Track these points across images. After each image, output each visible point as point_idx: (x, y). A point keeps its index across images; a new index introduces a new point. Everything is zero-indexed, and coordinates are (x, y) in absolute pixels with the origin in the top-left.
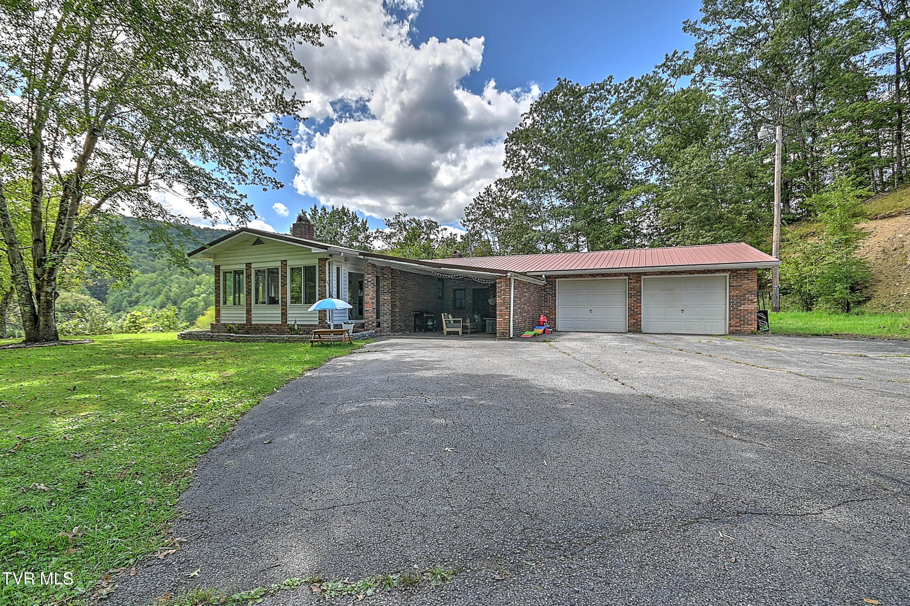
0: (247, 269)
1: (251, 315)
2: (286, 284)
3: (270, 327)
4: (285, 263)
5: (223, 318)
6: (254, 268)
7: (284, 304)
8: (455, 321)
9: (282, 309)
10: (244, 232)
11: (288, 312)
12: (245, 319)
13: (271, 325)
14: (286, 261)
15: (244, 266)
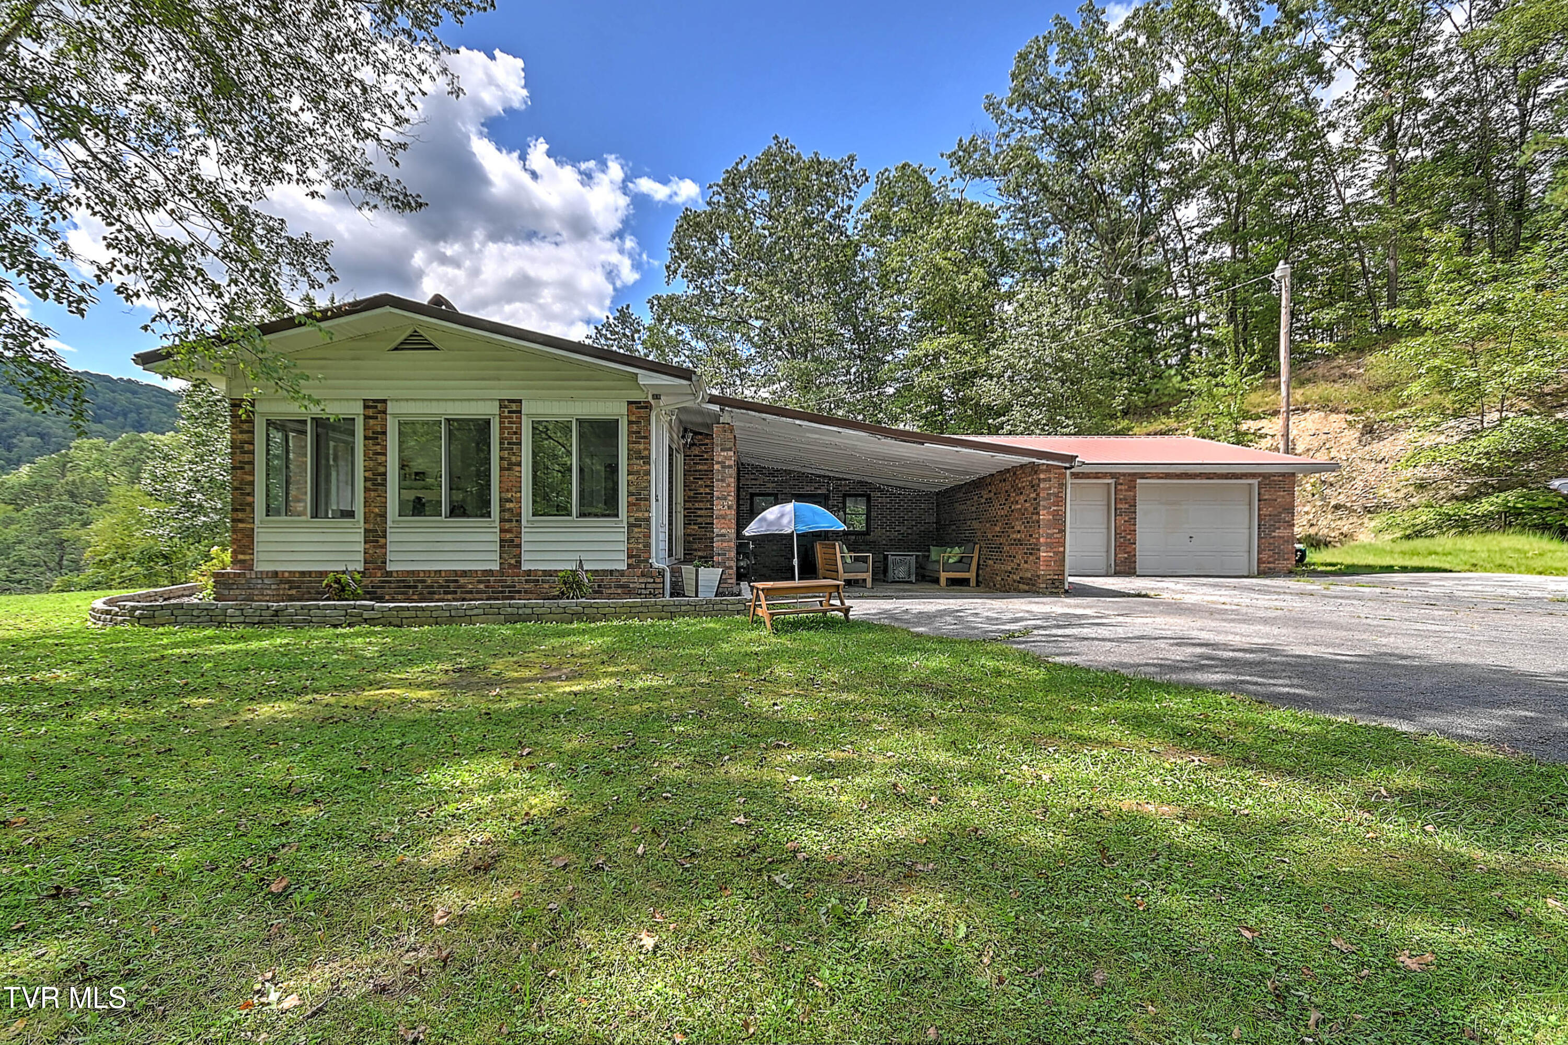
0: (366, 417)
1: (384, 546)
2: (519, 464)
3: (462, 581)
4: (514, 407)
5: (263, 557)
6: (394, 415)
7: (511, 519)
8: (857, 559)
9: (502, 531)
10: (388, 309)
11: (524, 537)
12: (361, 557)
13: (464, 573)
14: (520, 401)
15: (357, 409)
